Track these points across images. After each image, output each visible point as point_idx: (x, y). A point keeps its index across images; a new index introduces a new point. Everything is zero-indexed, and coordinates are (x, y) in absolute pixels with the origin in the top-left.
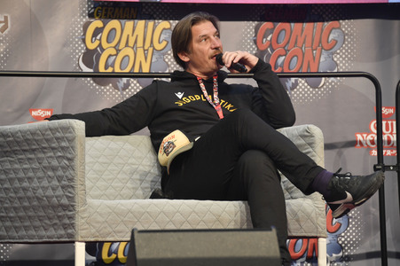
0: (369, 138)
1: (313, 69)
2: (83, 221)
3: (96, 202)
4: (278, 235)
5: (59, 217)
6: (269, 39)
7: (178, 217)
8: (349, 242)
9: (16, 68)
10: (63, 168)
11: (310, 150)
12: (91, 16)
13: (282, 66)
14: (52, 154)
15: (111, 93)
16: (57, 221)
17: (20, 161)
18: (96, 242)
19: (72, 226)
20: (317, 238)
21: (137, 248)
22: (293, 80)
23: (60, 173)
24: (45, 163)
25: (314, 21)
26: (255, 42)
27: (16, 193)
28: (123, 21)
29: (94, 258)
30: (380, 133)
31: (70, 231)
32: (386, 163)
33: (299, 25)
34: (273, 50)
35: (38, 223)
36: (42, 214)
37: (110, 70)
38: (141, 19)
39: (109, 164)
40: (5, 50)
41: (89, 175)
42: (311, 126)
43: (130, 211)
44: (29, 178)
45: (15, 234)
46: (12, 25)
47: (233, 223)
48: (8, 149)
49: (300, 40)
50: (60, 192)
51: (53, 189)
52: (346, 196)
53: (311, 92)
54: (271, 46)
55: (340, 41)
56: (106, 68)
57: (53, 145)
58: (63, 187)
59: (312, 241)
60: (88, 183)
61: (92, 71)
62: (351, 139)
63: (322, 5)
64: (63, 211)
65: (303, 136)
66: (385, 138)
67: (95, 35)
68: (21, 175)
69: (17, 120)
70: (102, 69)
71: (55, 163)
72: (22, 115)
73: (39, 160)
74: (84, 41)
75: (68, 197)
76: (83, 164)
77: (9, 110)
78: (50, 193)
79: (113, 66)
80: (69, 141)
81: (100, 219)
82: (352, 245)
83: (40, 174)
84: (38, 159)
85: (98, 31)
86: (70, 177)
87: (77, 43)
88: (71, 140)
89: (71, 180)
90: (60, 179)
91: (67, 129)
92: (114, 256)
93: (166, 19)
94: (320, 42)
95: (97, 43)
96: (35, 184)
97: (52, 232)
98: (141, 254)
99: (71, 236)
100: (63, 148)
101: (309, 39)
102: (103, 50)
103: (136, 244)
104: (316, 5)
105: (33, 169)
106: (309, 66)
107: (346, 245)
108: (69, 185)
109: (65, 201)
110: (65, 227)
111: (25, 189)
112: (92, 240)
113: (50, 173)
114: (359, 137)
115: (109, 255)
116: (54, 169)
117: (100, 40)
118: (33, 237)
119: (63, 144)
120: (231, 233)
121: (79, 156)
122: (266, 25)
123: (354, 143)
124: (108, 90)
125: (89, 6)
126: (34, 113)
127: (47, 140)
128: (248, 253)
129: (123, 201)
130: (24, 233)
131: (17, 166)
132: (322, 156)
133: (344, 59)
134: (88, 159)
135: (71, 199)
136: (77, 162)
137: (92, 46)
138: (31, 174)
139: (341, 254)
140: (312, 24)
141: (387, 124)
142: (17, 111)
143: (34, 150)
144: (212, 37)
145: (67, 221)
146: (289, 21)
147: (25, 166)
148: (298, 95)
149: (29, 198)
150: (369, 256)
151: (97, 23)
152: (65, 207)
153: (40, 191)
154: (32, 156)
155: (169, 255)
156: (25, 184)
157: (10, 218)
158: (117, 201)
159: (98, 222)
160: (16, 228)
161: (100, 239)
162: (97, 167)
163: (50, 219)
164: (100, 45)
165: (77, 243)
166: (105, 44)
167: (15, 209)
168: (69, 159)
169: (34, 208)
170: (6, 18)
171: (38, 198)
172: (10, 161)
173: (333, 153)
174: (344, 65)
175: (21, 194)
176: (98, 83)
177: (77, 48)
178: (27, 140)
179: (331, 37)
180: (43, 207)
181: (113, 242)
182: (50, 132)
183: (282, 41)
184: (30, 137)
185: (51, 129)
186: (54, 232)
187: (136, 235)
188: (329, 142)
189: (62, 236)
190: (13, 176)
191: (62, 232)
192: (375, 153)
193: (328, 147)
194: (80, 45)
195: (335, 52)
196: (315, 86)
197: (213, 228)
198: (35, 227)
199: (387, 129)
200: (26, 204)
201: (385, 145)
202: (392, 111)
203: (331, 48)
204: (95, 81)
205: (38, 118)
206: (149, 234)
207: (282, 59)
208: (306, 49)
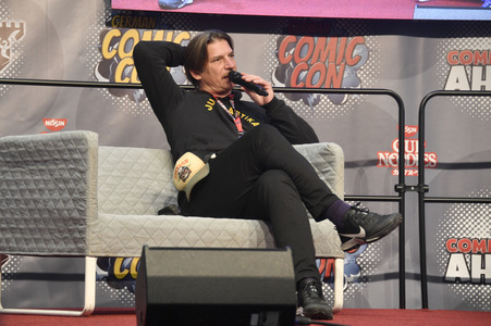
0: (392, 157)
1: (336, 85)
2: (94, 235)
3: (108, 217)
4: (293, 255)
5: (70, 230)
6: (291, 52)
7: (192, 235)
8: (367, 263)
9: (30, 76)
10: (75, 180)
11: (330, 168)
12: (108, 24)
13: (304, 81)
14: (63, 166)
15: (127, 104)
16: (67, 235)
17: (32, 172)
18: (107, 258)
19: (83, 240)
20: (334, 258)
21: (147, 265)
22: (315, 95)
23: (72, 185)
24: (57, 175)
25: (339, 36)
26: (277, 55)
27: (26, 204)
28: (141, 31)
29: (106, 273)
30: (402, 152)
31: (80, 245)
32: (407, 183)
33: (323, 39)
34: (295, 64)
35: (48, 236)
36: (53, 227)
37: (126, 80)
38: (160, 29)
39: (123, 178)
40: (20, 58)
41: (102, 188)
42: (331, 144)
43: (142, 227)
44: (40, 190)
45: (25, 246)
46: (27, 32)
47: (248, 243)
48: (20, 159)
49: (324, 55)
50: (71, 205)
51: (64, 202)
52: (359, 231)
53: (334, 109)
54: (293, 60)
55: (364, 56)
56: (122, 78)
57: (65, 157)
58: (74, 200)
59: (330, 261)
60: (100, 196)
61: (108, 81)
62: (373, 157)
63: (346, 19)
64: (73, 225)
65: (323, 155)
66: (407, 157)
67: (112, 44)
68: (33, 186)
69: (30, 129)
70: (118, 79)
71: (66, 175)
72: (36, 124)
73: (51, 172)
74: (100, 50)
75: (79, 211)
76: (95, 177)
77: (22, 119)
78: (61, 205)
79: (129, 76)
80: (81, 153)
81: (112, 234)
82: (370, 266)
83: (51, 186)
84: (50, 170)
85: (115, 40)
86: (82, 190)
87: (93, 52)
88: (83, 152)
89: (82, 193)
90: (71, 192)
91: (80, 141)
92: (126, 272)
93: (185, 30)
94: (344, 57)
95: (114, 52)
96: (46, 196)
97: (62, 246)
98: (152, 272)
99: (82, 250)
100: (75, 160)
101: (332, 55)
102: (120, 60)
103: (147, 261)
104: (341, 19)
105: (44, 180)
106: (332, 82)
107: (364, 266)
108: (80, 198)
109: (76, 215)
110: (76, 241)
111: (35, 201)
112: (103, 255)
113: (62, 186)
114: (381, 156)
115: (122, 270)
116: (66, 181)
117: (117, 49)
118: (42, 250)
119: (76, 156)
120: (244, 252)
121: (91, 169)
122: (289, 38)
123: (375, 162)
124: (124, 101)
125: (107, 14)
126: (48, 123)
127: (59, 152)
128: (262, 273)
129: (136, 217)
130: (35, 245)
131: (28, 177)
132: (342, 175)
133: (368, 75)
134: (100, 172)
135: (82, 212)
136: (89, 175)
137: (108, 56)
138: (42, 186)
139: (359, 275)
140: (335, 39)
141: (410, 144)
142: (30, 120)
143: (46, 161)
144: (227, 57)
145: (77, 235)
146: (312, 35)
147: (37, 177)
148: (320, 111)
149: (39, 210)
150: (388, 277)
151: (115, 32)
152: (76, 221)
153: (51, 203)
154: (44, 167)
155: (181, 273)
156: (36, 196)
157: (21, 229)
158: (130, 216)
159: (109, 237)
160: (26, 240)
161: (111, 255)
162: (109, 180)
163: (60, 232)
164: (117, 55)
165: (87, 258)
166: (122, 54)
167: (26, 220)
168: (81, 172)
169: (45, 221)
170: (22, 25)
171: (49, 211)
172: (21, 172)
173: (354, 171)
174: (368, 81)
175: (32, 206)
176: (114, 94)
177: (93, 57)
178: (39, 151)
179: (355, 52)
180: (54, 220)
181: (125, 258)
182: (61, 143)
183: (305, 56)
184: (42, 148)
185: (63, 141)
186: (64, 246)
187: (147, 252)
188: (350, 160)
189: (72, 251)
190: (24, 187)
191: (73, 246)
192: (396, 172)
193: (348, 165)
194: (96, 54)
195: (359, 68)
196: (337, 103)
197: (228, 246)
198: (45, 240)
199: (410, 149)
200: (37, 216)
201: (407, 165)
202: (415, 130)
203: (354, 63)
204: (110, 92)
205: (52, 129)
206: (160, 252)
207: (304, 73)
208: (330, 64)
